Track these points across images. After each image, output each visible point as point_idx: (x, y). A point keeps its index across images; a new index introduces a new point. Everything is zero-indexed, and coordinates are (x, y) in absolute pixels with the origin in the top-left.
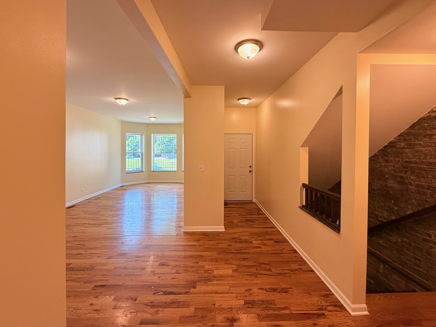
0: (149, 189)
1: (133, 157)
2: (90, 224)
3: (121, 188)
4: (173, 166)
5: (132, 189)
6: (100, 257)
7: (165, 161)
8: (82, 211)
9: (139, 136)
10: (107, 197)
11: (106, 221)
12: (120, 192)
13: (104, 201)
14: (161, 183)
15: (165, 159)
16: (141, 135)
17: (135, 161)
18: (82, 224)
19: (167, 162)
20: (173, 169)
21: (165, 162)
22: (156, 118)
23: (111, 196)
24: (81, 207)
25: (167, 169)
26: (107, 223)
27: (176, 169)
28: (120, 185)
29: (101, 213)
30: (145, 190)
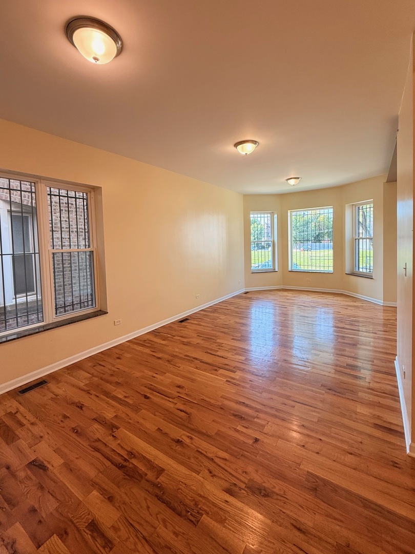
0: (288, 303)
1: (256, 248)
2: (203, 362)
3: (244, 295)
4: (326, 262)
5: (261, 298)
6: (214, 476)
7: (298, 254)
8: (195, 330)
9: (269, 215)
10: (228, 309)
11: (226, 361)
12: (243, 302)
13: (222, 317)
14: (304, 293)
15: (298, 250)
16: (272, 214)
17: (260, 254)
18: (192, 359)
19: (302, 255)
20: (326, 269)
21: (298, 256)
22: (298, 178)
23: (233, 308)
24: (195, 322)
25: (314, 268)
26: (226, 367)
27: (331, 269)
28: (244, 290)
29: (218, 341)
30: (281, 303)
